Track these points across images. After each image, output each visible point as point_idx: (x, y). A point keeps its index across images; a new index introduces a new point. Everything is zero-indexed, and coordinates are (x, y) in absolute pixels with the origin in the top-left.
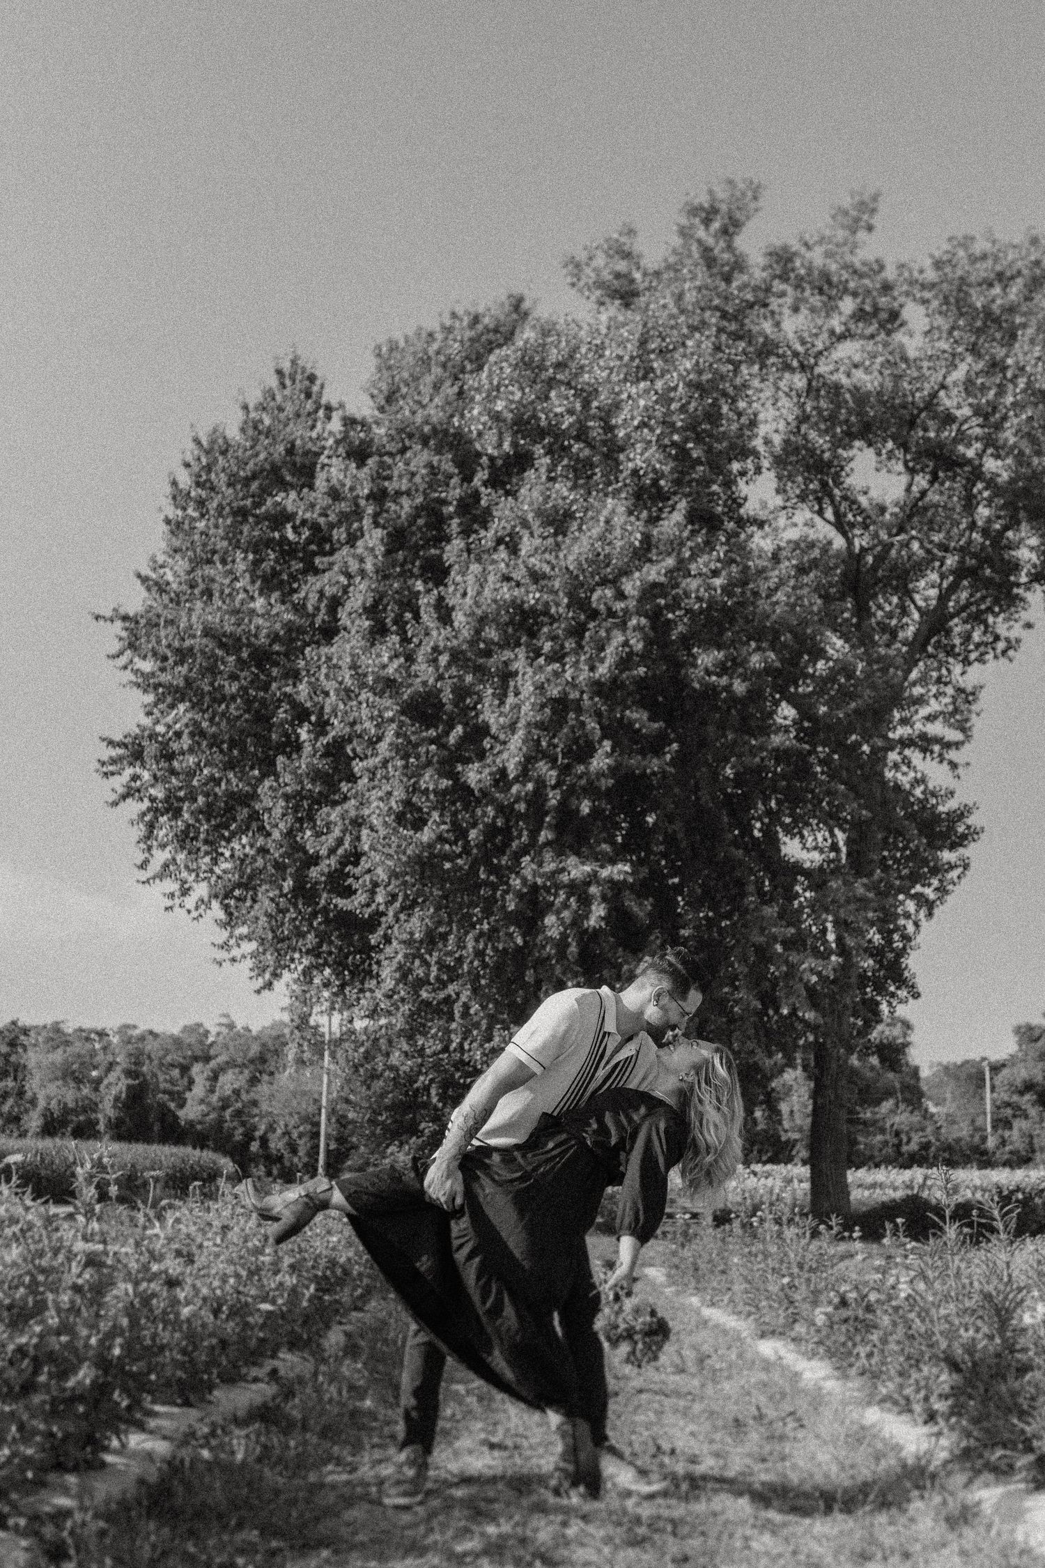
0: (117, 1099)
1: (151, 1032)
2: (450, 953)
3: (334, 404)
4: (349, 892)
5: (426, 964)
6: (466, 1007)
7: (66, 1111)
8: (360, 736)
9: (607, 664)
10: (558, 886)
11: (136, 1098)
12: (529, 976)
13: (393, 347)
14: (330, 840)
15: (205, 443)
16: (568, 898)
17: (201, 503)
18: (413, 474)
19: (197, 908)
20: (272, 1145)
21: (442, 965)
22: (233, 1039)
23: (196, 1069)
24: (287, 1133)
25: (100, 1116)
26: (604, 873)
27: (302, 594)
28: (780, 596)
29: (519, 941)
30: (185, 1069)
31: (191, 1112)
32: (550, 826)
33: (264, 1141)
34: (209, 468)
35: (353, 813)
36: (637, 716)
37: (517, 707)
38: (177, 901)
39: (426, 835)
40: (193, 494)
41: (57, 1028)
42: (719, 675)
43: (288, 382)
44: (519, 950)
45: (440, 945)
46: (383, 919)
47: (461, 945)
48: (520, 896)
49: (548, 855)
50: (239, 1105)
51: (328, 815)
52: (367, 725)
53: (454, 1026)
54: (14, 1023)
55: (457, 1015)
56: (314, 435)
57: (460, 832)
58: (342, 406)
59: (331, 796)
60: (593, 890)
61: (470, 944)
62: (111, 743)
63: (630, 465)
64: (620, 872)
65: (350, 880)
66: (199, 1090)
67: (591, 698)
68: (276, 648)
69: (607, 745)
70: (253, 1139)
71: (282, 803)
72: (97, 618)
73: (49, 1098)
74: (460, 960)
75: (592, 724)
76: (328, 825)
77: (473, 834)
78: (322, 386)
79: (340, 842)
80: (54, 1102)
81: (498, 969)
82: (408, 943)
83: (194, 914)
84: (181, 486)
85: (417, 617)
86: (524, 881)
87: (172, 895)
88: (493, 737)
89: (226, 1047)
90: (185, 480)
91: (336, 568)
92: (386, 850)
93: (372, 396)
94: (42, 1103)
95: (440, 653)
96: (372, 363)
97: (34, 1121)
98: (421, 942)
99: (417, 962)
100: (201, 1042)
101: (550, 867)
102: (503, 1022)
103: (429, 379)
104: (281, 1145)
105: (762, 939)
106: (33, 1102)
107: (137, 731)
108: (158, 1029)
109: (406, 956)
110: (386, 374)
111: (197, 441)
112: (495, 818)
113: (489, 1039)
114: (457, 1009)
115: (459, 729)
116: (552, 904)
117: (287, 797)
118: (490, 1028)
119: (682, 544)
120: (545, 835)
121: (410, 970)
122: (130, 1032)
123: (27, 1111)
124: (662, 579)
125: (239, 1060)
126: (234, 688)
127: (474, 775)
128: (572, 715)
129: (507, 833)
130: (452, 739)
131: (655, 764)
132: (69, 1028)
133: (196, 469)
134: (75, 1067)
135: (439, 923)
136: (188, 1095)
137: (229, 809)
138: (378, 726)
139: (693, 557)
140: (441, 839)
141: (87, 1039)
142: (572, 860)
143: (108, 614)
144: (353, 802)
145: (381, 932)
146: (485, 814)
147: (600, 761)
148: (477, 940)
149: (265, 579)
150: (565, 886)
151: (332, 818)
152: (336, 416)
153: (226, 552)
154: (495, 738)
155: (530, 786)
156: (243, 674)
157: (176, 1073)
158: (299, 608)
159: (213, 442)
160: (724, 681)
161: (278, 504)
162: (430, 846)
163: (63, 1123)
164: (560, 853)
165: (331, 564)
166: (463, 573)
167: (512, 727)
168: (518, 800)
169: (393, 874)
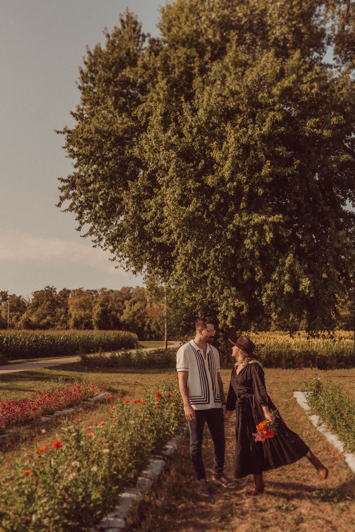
0: (98, 314)
1: (112, 291)
2: (204, 258)
3: (146, 34)
4: (160, 235)
5: (194, 263)
6: (213, 279)
7: (81, 318)
8: (160, 168)
9: (267, 127)
10: (249, 228)
11: (104, 313)
12: (239, 266)
13: (169, 7)
14: (150, 214)
15: (93, 53)
16: (254, 232)
17: (93, 79)
18: (179, 57)
19: (105, 246)
20: (152, 328)
21: (201, 263)
22: (138, 292)
23: (126, 302)
24: (156, 323)
25: (93, 320)
26: (270, 219)
27: (135, 112)
28: (344, 90)
29: (233, 252)
30: (123, 302)
31: (124, 317)
32: (245, 201)
33: (149, 326)
34: (95, 64)
35: (160, 201)
36: (280, 149)
37: (228, 148)
38: (97, 243)
39: (191, 208)
40: (89, 75)
41: (80, 290)
42: (318, 129)
43: (126, 26)
44: (233, 256)
45: (200, 255)
46: (176, 246)
47: (208, 253)
48: (232, 232)
49: (244, 214)
50: (139, 314)
51: (149, 203)
52: (163, 162)
53: (207, 288)
54: (64, 289)
55: (209, 284)
56: (138, 48)
57: (205, 207)
58: (149, 35)
59: (152, 195)
60: (266, 227)
61: (212, 254)
62: (62, 180)
63: (273, 36)
64: (277, 219)
65: (160, 230)
66: (127, 310)
67: (261, 143)
68: (126, 136)
69: (268, 163)
70: (145, 326)
71: (131, 200)
72: (58, 132)
73: (75, 315)
74: (208, 261)
75: (261, 155)
76: (150, 207)
77: (211, 206)
78: (140, 27)
79: (156, 213)
80: (77, 316)
81: (225, 264)
82: (186, 254)
83: (104, 248)
84: (84, 72)
85: (182, 114)
86: (234, 226)
87: (95, 241)
88: (217, 164)
89: (136, 294)
90: (85, 68)
91: (148, 100)
92: (175, 215)
93: (161, 29)
94: (73, 317)
95: (193, 128)
96: (160, 15)
97: (71, 323)
98: (191, 254)
99: (190, 263)
100: (128, 293)
101: (245, 219)
102: (227, 285)
103: (184, 15)
104: (155, 327)
105: (340, 245)
106: (71, 316)
107: (73, 175)
108: (114, 289)
109: (185, 260)
110: (166, 18)
111: (89, 53)
112: (220, 199)
113: (222, 293)
114: (209, 281)
115: (203, 162)
116: (247, 235)
117: (133, 197)
118: (222, 288)
119: (299, 68)
120: (243, 205)
121: (188, 266)
122: (105, 290)
123: (69, 319)
124: (291, 85)
125: (141, 299)
126: (110, 155)
127: (210, 180)
128: (252, 151)
129: (226, 205)
130: (200, 167)
131: (289, 171)
132: (84, 290)
133: (89, 64)
134: (83, 304)
135: (198, 246)
136: (124, 311)
137: (112, 205)
138: (168, 162)
139: (304, 75)
140: (197, 210)
141: (91, 293)
142: (255, 215)
143: (62, 130)
144: (159, 196)
145: (175, 251)
146: (215, 198)
147: (266, 170)
148: (215, 252)
149: (120, 108)
150: (252, 227)
151: (151, 203)
152: (147, 39)
153: (104, 98)
154: (218, 164)
155: (235, 183)
156: (113, 149)
157: (120, 303)
158: (135, 119)
159: (96, 52)
160: (319, 131)
161: (123, 76)
162: (193, 213)
163: (81, 323)
164: (249, 213)
165: (146, 99)
166: (202, 93)
167: (226, 158)
168: (230, 189)
169: (178, 226)
